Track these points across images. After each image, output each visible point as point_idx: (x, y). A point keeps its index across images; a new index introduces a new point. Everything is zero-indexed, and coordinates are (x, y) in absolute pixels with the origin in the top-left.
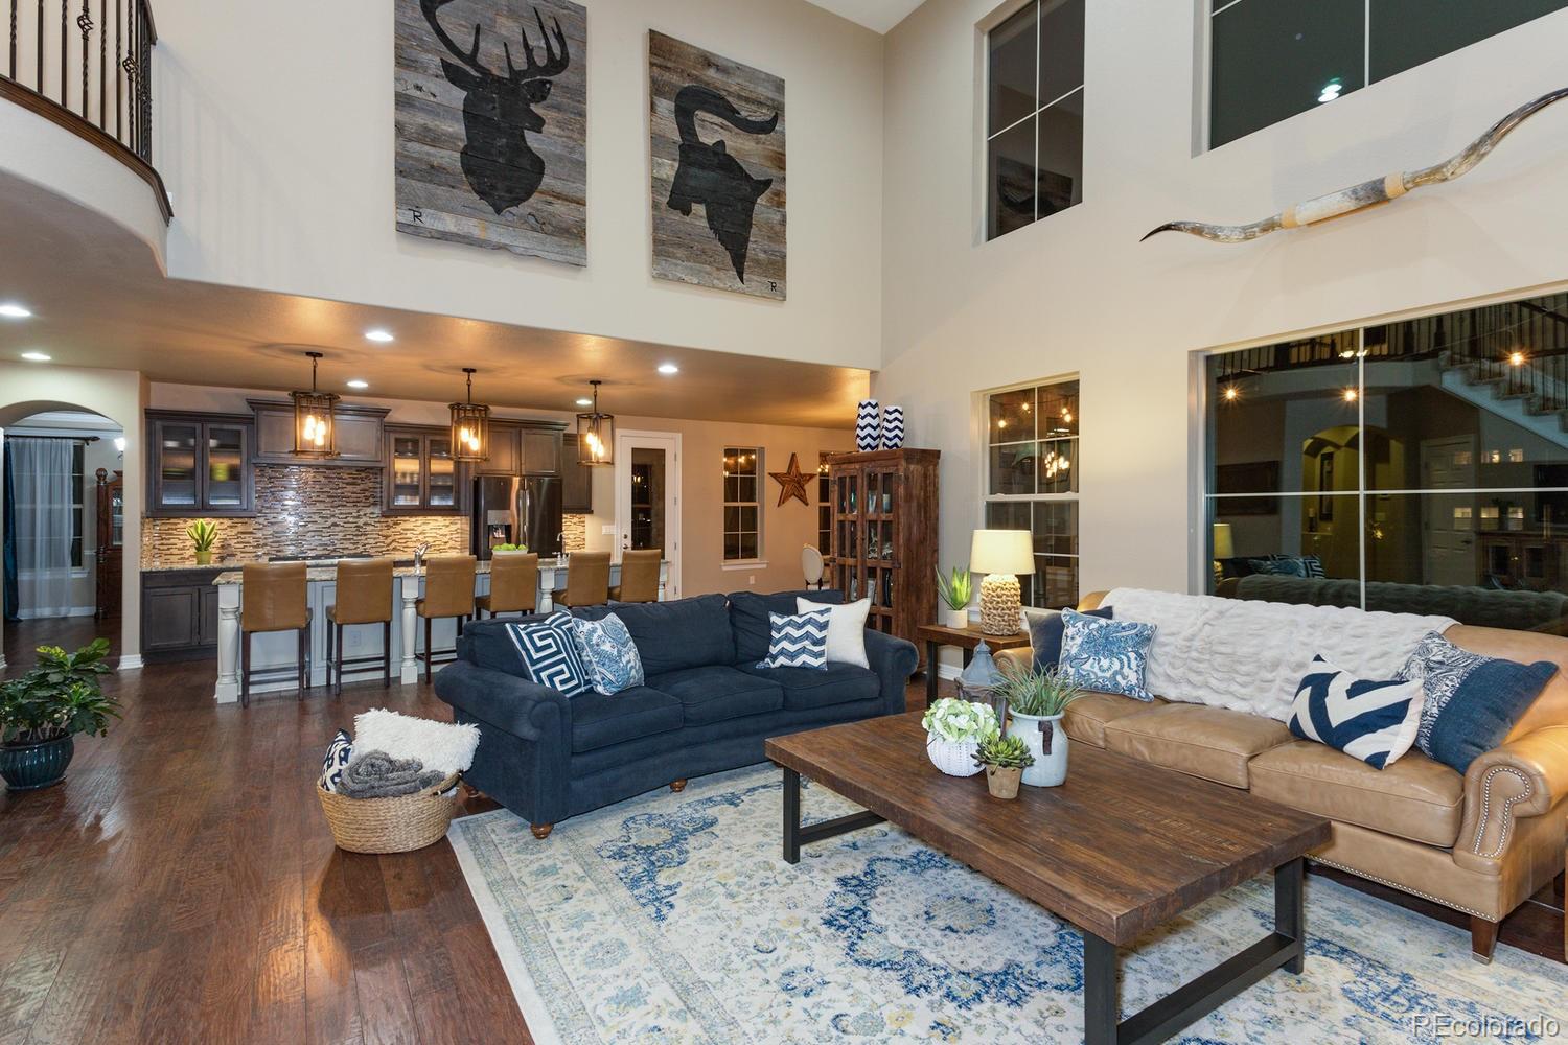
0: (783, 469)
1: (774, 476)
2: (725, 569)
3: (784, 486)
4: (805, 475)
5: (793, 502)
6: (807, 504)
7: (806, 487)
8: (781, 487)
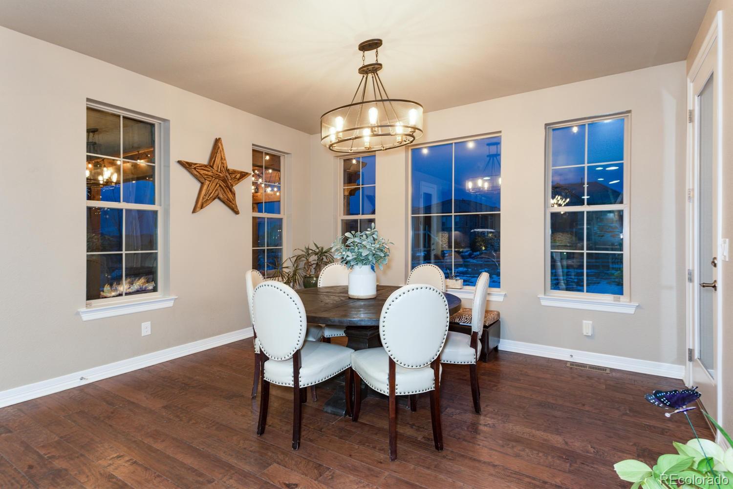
0: (203, 158)
1: (187, 166)
2: (86, 317)
3: (202, 184)
4: (234, 172)
5: (217, 208)
6: (237, 213)
7: (236, 188)
8: (198, 185)
